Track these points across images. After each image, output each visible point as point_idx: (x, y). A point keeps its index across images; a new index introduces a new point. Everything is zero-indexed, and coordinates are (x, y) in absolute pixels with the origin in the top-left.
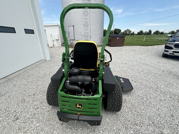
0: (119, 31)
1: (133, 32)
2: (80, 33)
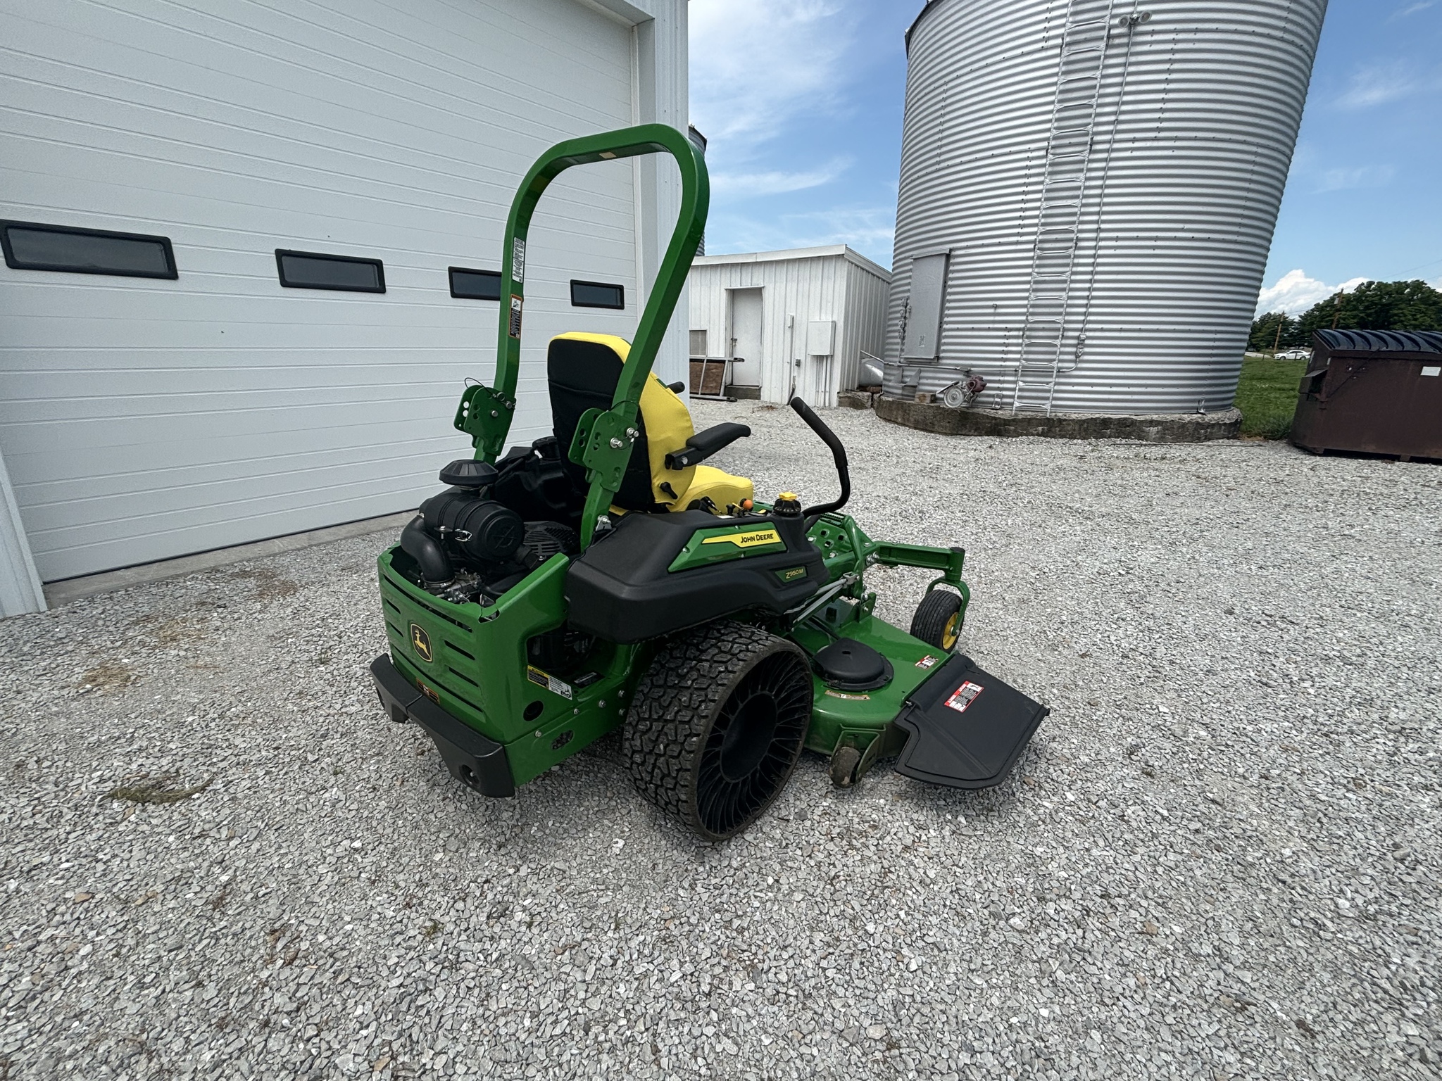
2: (992, 311)
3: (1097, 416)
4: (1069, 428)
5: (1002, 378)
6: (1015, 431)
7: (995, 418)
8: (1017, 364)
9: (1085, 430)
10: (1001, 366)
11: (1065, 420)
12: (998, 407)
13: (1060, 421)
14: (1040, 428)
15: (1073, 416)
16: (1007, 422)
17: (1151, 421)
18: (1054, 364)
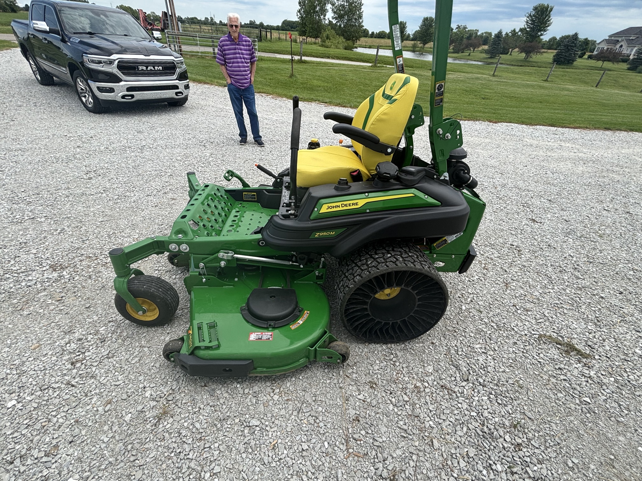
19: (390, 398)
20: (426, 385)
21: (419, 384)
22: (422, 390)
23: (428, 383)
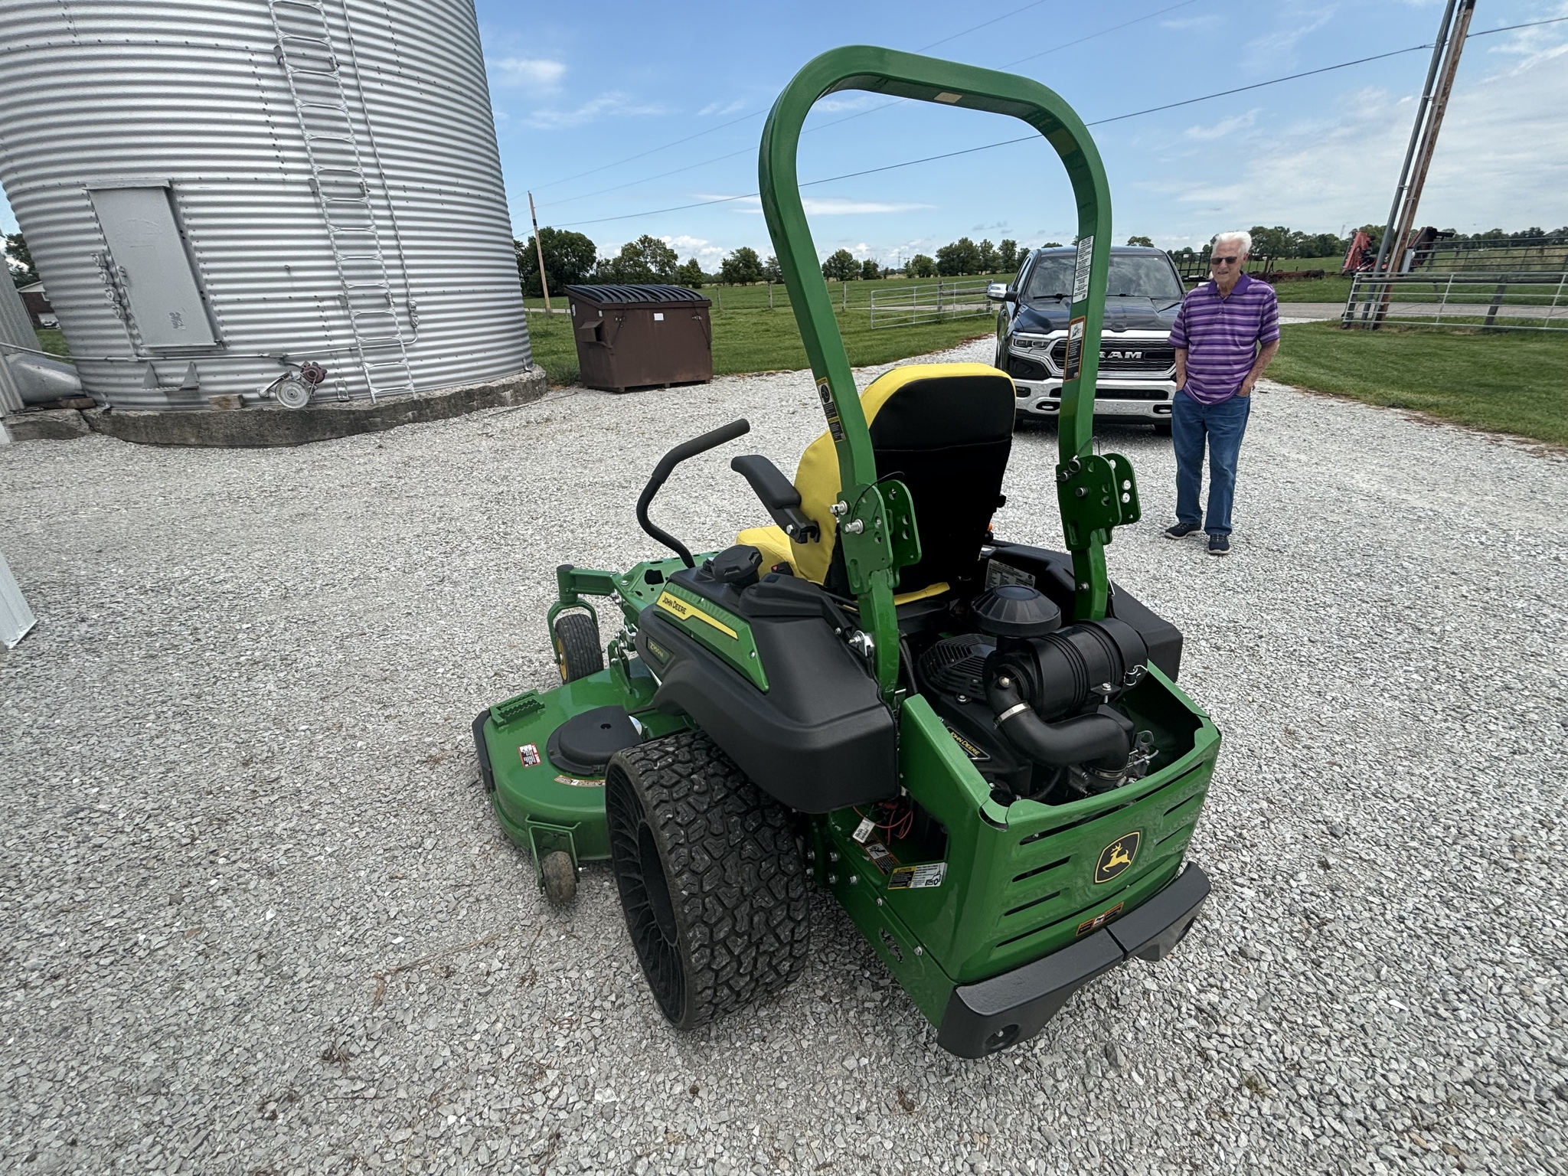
0: (582, 248)
1: (693, 264)
2: (284, 274)
3: (458, 389)
4: (439, 407)
5: (336, 362)
6: (383, 422)
7: (353, 412)
8: (353, 341)
9: (455, 406)
10: (329, 346)
11: (432, 399)
12: (347, 398)
13: (427, 401)
14: (410, 413)
15: (438, 394)
16: (369, 414)
17: (504, 386)
18: (397, 337)
19: (502, 1019)
20: (553, 1094)
21: (552, 1075)
22: (538, 1086)
23: (559, 1096)
